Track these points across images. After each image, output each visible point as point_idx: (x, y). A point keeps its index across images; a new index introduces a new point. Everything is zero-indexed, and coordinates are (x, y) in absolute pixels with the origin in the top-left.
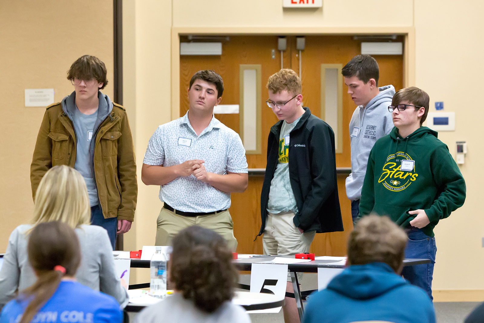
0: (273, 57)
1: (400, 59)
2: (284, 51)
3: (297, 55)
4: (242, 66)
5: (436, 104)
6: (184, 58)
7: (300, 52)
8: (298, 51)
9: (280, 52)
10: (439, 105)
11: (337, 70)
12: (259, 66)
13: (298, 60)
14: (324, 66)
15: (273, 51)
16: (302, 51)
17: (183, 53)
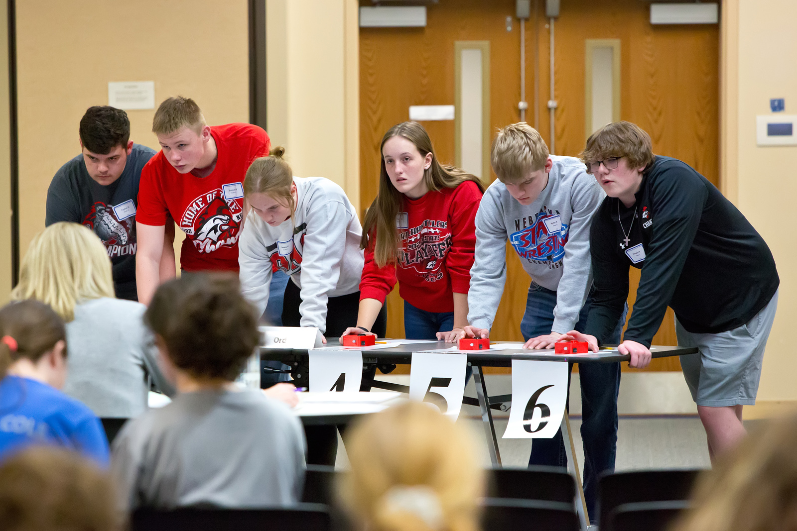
0: (509, 29)
1: (714, 30)
2: (527, 20)
3: (547, 26)
4: (458, 43)
5: (773, 102)
6: (365, 32)
7: (552, 21)
8: (548, 19)
9: (518, 20)
10: (776, 103)
11: (612, 48)
12: (486, 44)
13: (549, 32)
14: (591, 43)
15: (509, 19)
16: (556, 19)
17: (364, 24)
